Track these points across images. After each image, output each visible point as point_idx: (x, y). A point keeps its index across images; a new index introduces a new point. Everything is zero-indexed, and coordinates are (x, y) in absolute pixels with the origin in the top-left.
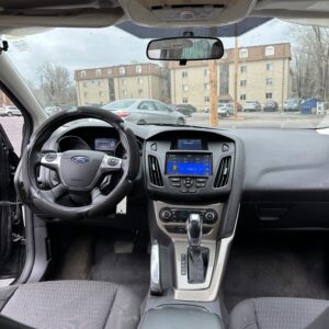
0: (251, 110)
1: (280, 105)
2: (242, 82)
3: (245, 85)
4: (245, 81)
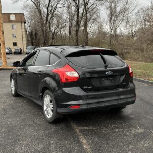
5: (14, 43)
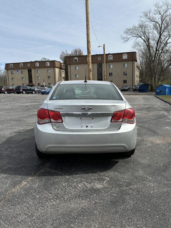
2: (110, 73)
3: (112, 75)
4: (112, 73)
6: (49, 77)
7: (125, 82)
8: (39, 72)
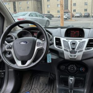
0: (78, 17)
1: (91, 15)
2: (74, 4)
3: (75, 5)
4: (75, 4)
5: (85, 10)
6: (28, 7)
7: (86, 10)
8: (21, 4)
